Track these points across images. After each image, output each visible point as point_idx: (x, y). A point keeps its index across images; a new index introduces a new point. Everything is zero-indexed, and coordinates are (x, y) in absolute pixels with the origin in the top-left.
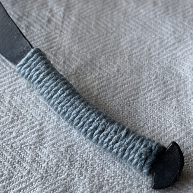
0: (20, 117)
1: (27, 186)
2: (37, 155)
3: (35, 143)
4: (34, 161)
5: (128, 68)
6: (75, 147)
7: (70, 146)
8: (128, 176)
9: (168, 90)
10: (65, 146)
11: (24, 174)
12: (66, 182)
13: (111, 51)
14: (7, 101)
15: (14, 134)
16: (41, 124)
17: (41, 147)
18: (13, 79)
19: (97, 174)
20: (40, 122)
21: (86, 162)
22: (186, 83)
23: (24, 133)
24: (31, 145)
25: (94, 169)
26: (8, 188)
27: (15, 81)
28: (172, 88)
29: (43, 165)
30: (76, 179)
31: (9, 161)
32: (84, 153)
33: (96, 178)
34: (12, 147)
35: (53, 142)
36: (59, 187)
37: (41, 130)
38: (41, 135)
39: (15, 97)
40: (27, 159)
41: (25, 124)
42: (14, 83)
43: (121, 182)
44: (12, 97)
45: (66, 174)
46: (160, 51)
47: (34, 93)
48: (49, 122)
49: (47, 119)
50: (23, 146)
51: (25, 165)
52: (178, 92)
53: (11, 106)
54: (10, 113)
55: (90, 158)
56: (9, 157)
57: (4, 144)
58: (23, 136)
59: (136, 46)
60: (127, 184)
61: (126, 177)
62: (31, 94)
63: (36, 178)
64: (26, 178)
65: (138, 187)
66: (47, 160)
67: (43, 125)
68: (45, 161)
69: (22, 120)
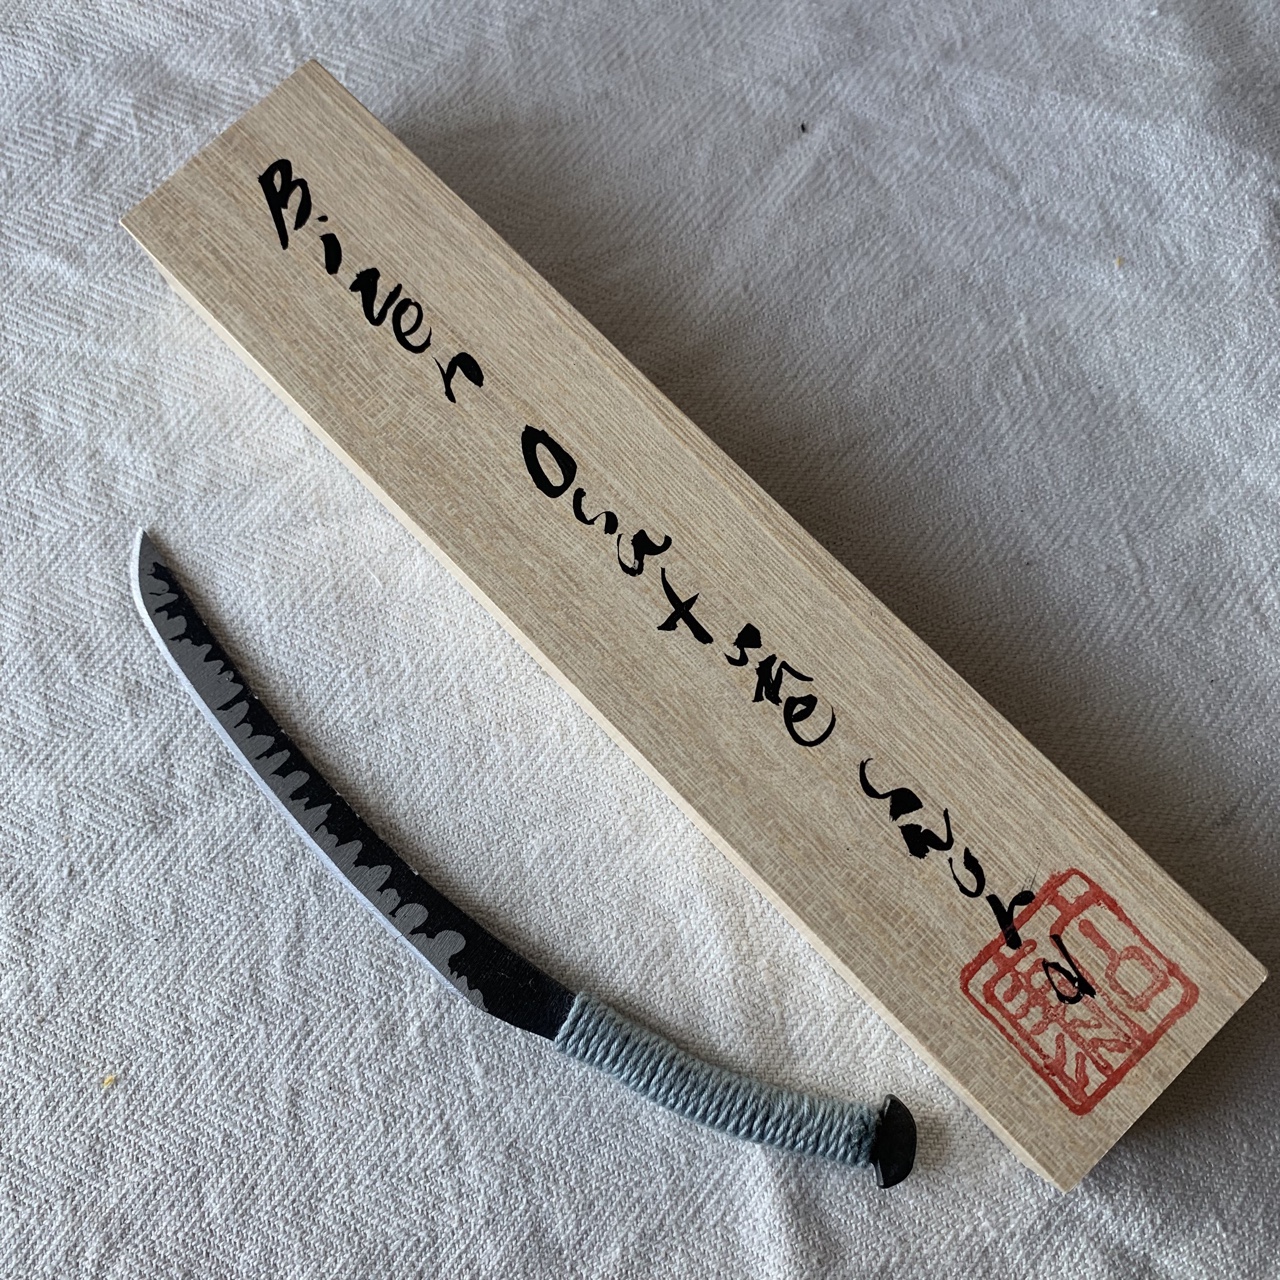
0: (396, 1113)
1: (468, 1246)
2: (461, 1183)
3: (447, 1160)
4: (461, 1196)
5: (557, 925)
6: (520, 1145)
7: (511, 1145)
8: (629, 1167)
9: (648, 959)
10: (501, 1148)
11: (454, 1226)
12: (531, 1216)
13: (513, 892)
14: (358, 1087)
15: (402, 1156)
16: (441, 1116)
17: (461, 1164)
18: (346, 1030)
19: (576, 1183)
20: (438, 1112)
21: (550, 1165)
22: (678, 927)
23: (419, 1146)
24: (441, 1167)
25: (568, 1175)
26: (439, 1260)
27: (351, 1034)
28: (655, 950)
29: (480, 1199)
30: (545, 1205)
31: (417, 1210)
32: (540, 1149)
33: (578, 1190)
34: (409, 1180)
35: (477, 1148)
36: (521, 1230)
37: (447, 1128)
38: (452, 1140)
39: (368, 1074)
40: (447, 1195)
41: (412, 1125)
42: (350, 1040)
43: (620, 1183)
44: (361, 1075)
45: (525, 1200)
46: (608, 860)
47: (400, 1052)
48: (454, 1108)
49: (447, 1102)
50: (428, 1173)
51: (447, 1208)
52: (669, 955)
53: (370, 1095)
54: (375, 1112)
55: (555, 1154)
56: (415, 1203)
57: (394, 1180)
58: (420, 1152)
59: (557, 862)
60: (631, 1184)
61: (626, 1170)
62: (394, 1056)
63: (478, 1227)
64: (461, 1232)
65: (650, 1182)
66: (482, 1187)
67: (446, 1117)
68: (479, 1190)
69: (403, 1120)
